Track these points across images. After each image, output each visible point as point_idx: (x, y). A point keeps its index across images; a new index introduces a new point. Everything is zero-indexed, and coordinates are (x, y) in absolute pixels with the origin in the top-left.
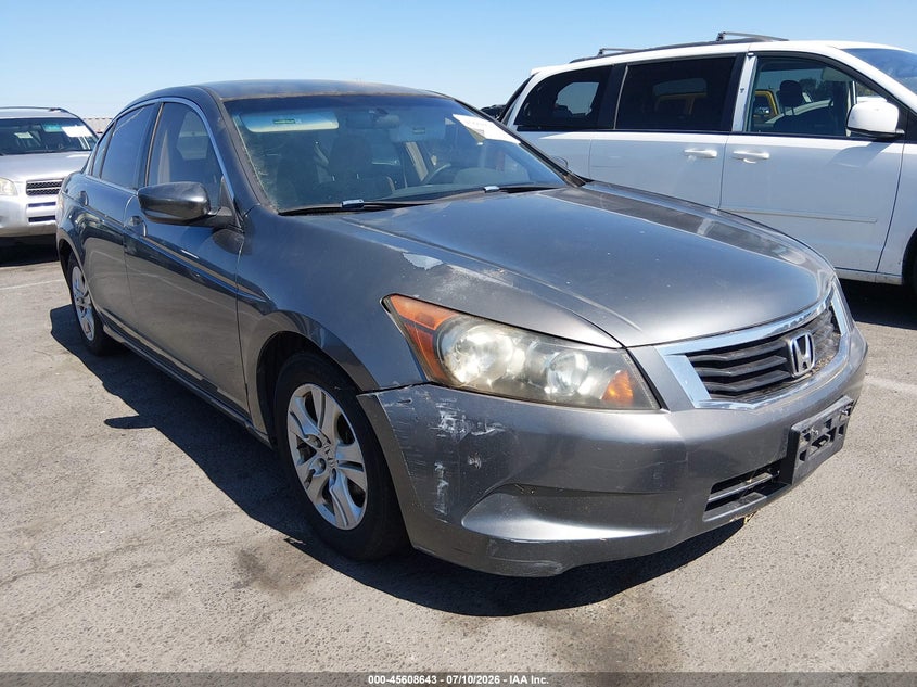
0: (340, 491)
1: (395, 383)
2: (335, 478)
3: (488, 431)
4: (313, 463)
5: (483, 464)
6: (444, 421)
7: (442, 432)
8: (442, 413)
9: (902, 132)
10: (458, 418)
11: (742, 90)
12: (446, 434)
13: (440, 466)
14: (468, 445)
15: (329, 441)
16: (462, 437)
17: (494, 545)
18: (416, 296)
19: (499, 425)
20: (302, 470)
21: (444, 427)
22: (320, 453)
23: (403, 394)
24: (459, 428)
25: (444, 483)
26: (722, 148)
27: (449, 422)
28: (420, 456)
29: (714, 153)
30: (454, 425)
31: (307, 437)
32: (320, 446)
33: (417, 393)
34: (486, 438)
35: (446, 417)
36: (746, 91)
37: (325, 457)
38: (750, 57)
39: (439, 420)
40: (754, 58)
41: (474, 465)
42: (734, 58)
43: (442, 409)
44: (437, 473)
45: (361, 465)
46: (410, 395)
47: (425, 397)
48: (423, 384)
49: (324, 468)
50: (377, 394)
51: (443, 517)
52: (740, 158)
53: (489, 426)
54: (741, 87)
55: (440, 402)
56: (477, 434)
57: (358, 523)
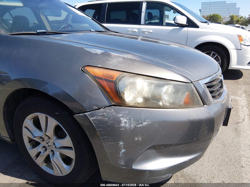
0: (57, 160)
1: (95, 107)
2: (54, 154)
3: (144, 124)
4: (39, 149)
5: (142, 139)
6: (123, 122)
7: (122, 127)
8: (122, 119)
9: (187, 24)
10: (130, 120)
11: (143, 12)
12: (124, 128)
13: (121, 143)
14: (135, 131)
15: (49, 138)
16: (132, 128)
17: (148, 173)
18: (100, 66)
19: (148, 120)
20: (33, 152)
21: (123, 125)
22: (43, 144)
23: (101, 112)
24: (130, 124)
25: (123, 151)
26: (139, 29)
27: (125, 123)
28: (111, 140)
29: (136, 31)
30: (128, 123)
31: (36, 137)
32: (43, 140)
33: (108, 111)
34: (143, 127)
35: (123, 120)
36: (144, 12)
37: (46, 145)
38: (144, 2)
39: (120, 122)
40: (146, 3)
41: (138, 140)
42: (140, 3)
43: (121, 117)
44: (120, 146)
45: (72, 147)
46: (104, 112)
47: (112, 112)
48: (110, 106)
49: (46, 150)
50: (87, 114)
51: (123, 166)
52: (144, 32)
53: (144, 121)
54: (142, 11)
55: (120, 114)
56: (139, 126)
57: (68, 173)
